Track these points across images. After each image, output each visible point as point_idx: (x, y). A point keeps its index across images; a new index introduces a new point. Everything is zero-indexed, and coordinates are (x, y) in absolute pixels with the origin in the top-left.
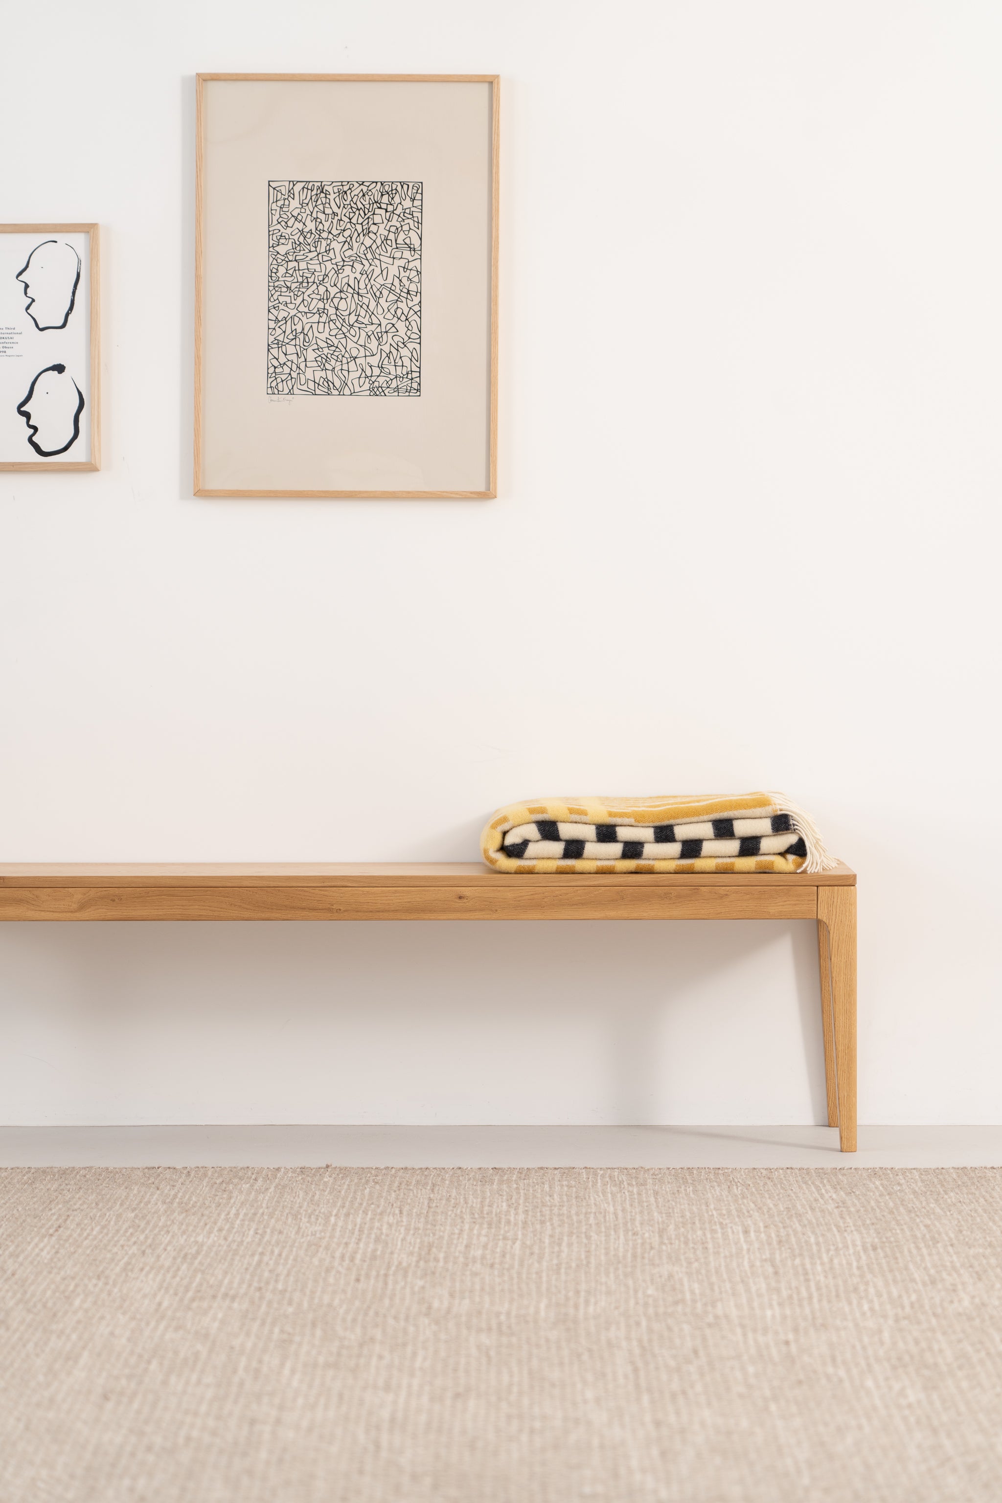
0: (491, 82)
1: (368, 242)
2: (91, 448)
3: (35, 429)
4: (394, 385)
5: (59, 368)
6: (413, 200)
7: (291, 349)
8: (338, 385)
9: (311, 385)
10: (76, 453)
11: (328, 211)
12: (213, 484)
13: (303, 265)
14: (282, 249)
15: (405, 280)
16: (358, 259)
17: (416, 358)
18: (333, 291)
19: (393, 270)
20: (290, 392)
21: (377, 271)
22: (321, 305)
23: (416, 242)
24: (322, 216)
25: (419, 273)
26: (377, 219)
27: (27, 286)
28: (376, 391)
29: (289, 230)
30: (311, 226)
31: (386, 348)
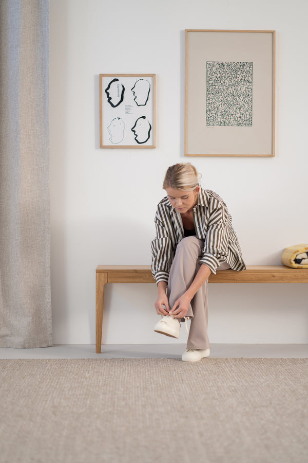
0: (273, 33)
1: (236, 80)
2: (153, 142)
3: (137, 136)
4: (244, 123)
5: (144, 117)
6: (250, 68)
7: (213, 112)
8: (227, 123)
9: (219, 123)
10: (149, 143)
11: (224, 71)
12: (190, 152)
13: (217, 87)
14: (211, 82)
15: (247, 92)
16: (233, 85)
17: (251, 115)
18: (226, 95)
19: (244, 89)
20: (213, 125)
21: (239, 89)
22: (222, 99)
23: (251, 80)
24: (222, 72)
25: (251, 89)
26: (239, 73)
27: (134, 93)
28: (239, 125)
29: (213, 77)
30: (219, 75)
31: (242, 112)
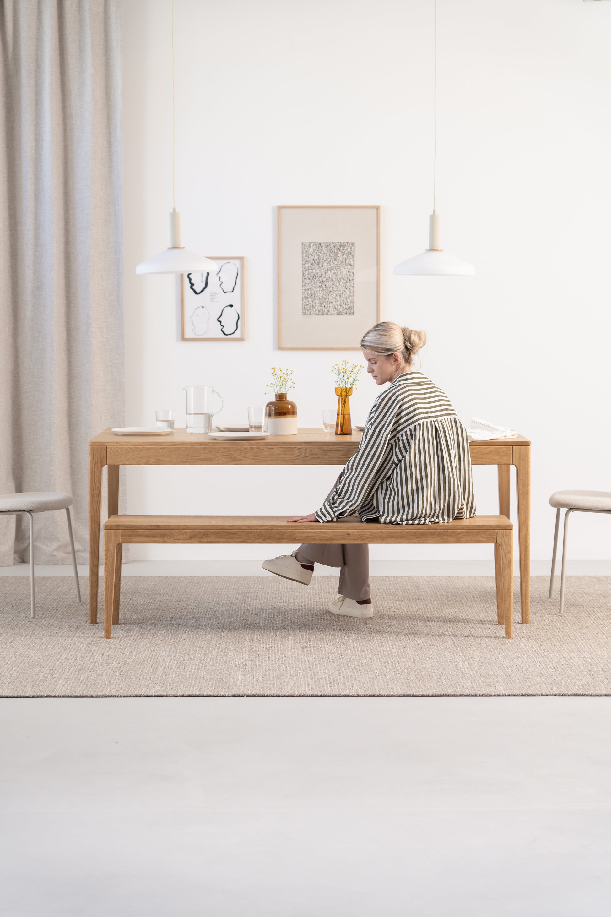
0: (377, 208)
1: (336, 263)
2: (242, 333)
3: (223, 326)
4: (345, 311)
5: (231, 306)
6: (351, 248)
7: (310, 299)
8: (326, 311)
9: (317, 312)
10: (237, 335)
11: (322, 252)
12: (283, 346)
13: (314, 271)
14: (307, 266)
15: (349, 276)
16: (332, 269)
17: (352, 302)
18: (324, 279)
19: (345, 272)
20: (310, 314)
21: (339, 273)
22: (320, 284)
23: (352, 263)
24: (320, 254)
25: (353, 273)
26: (339, 255)
27: (220, 278)
28: (339, 313)
29: (309, 259)
30: (316, 257)
31: (342, 299)
